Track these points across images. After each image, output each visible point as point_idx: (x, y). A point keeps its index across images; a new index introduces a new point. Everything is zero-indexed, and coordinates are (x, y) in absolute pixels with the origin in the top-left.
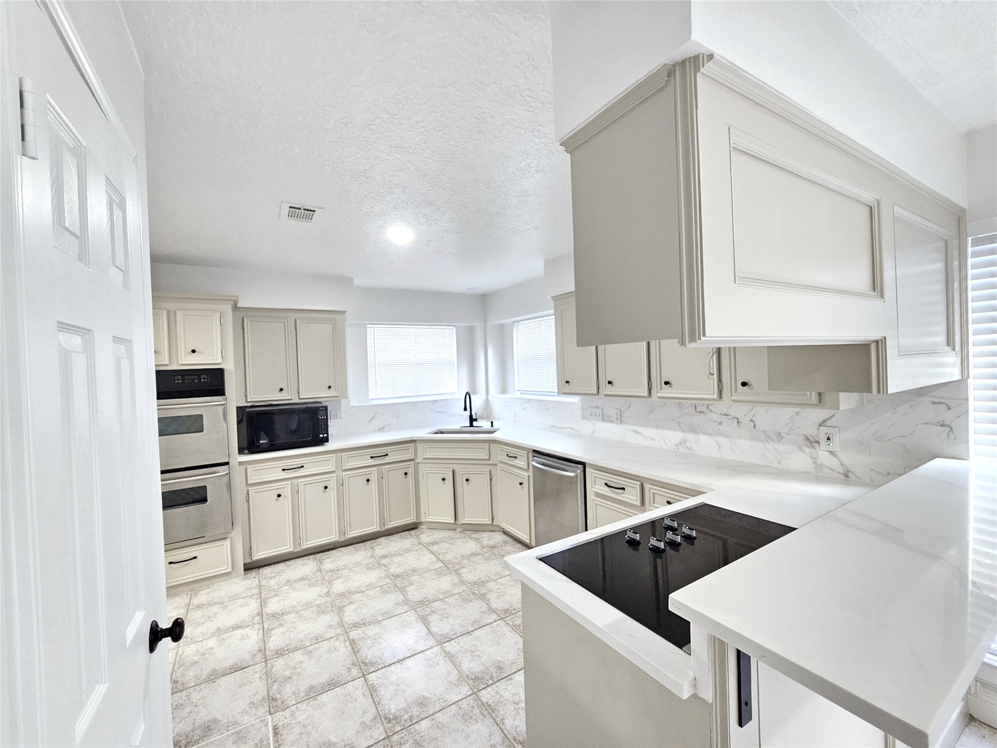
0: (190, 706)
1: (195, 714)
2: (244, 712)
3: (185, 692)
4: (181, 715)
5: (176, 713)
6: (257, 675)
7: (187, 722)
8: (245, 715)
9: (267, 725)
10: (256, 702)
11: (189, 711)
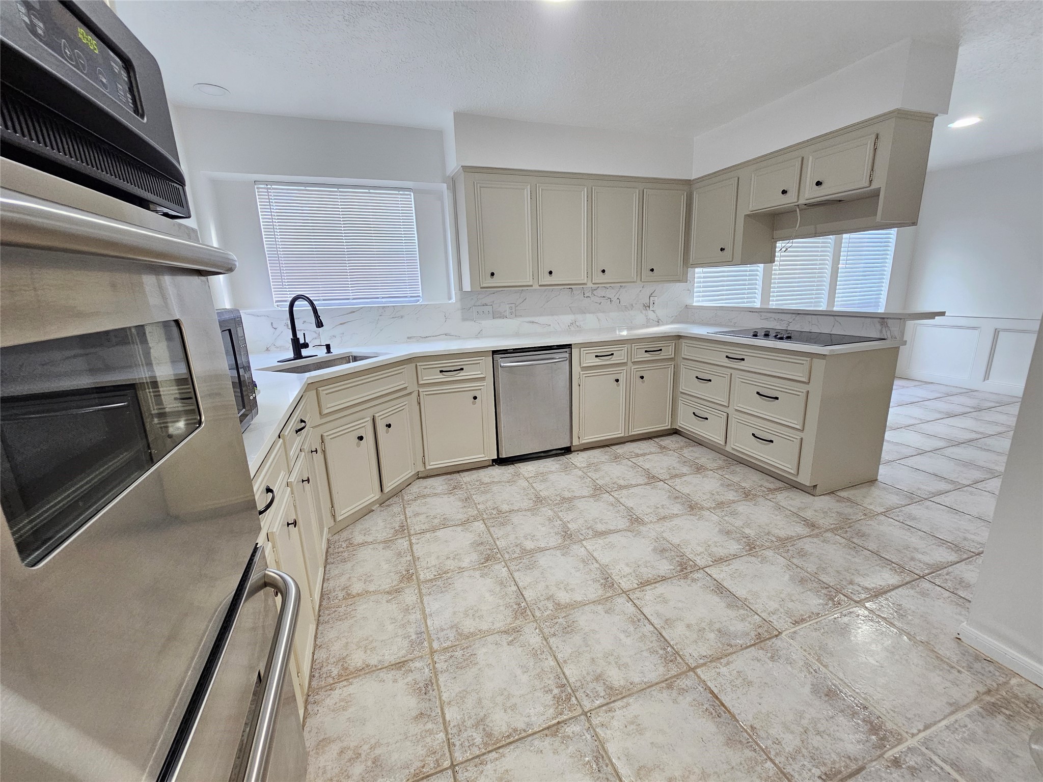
0: (810, 741)
1: (819, 725)
2: (790, 662)
3: (788, 769)
4: (829, 746)
5: (831, 757)
6: (724, 670)
7: (836, 728)
8: (792, 659)
9: (795, 632)
10: (769, 655)
11: (819, 738)
